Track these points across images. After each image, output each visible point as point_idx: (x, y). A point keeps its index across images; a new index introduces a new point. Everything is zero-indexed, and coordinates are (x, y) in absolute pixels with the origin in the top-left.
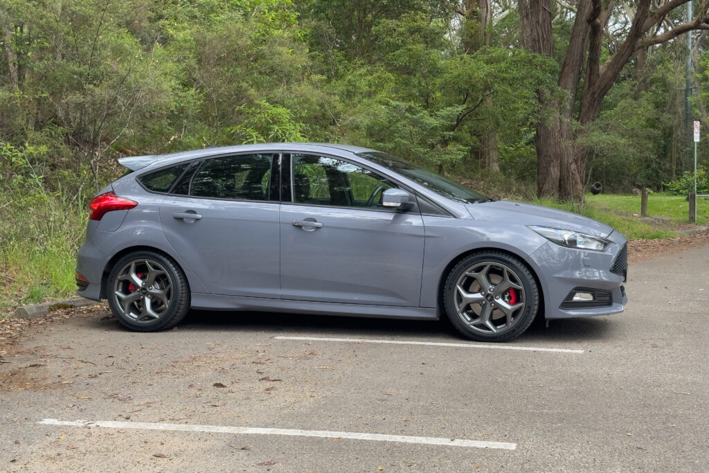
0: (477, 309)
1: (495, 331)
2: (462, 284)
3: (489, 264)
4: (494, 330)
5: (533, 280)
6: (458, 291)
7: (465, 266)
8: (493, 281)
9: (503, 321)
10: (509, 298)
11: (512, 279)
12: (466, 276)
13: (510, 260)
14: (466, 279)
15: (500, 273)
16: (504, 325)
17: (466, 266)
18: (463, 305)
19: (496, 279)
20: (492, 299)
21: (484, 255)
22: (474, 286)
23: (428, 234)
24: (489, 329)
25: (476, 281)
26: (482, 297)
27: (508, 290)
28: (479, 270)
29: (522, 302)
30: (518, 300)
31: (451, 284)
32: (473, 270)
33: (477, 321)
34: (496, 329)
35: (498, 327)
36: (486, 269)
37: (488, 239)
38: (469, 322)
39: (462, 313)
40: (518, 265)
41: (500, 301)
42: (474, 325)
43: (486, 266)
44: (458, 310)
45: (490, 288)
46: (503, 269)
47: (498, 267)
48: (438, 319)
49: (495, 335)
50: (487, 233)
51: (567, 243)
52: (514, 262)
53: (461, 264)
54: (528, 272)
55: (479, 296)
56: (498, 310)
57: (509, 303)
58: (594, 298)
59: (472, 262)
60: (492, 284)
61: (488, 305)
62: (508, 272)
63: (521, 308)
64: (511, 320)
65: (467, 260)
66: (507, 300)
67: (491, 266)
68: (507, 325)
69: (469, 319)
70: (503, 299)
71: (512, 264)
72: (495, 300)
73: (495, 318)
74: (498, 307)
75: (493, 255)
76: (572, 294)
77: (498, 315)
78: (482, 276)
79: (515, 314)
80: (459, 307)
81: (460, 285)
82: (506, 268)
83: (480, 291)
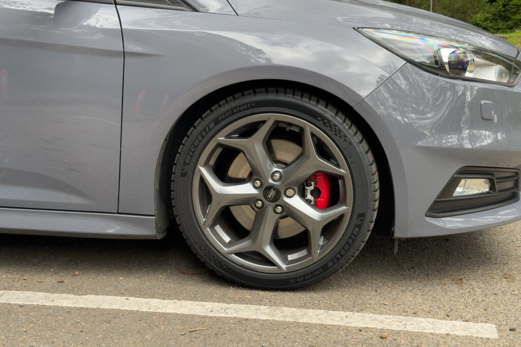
0: (245, 216)
1: (284, 266)
2: (212, 162)
3: (271, 118)
4: (282, 263)
5: (370, 154)
6: (203, 181)
7: (216, 122)
8: (280, 156)
9: (301, 241)
10: (316, 193)
11: (324, 152)
12: (219, 145)
13: (320, 108)
14: (219, 150)
15: (297, 137)
16: (303, 253)
17: (219, 123)
18: (214, 209)
19: (286, 151)
20: (278, 196)
21: (260, 97)
22: (238, 168)
23: (130, 47)
24: (270, 262)
25: (241, 155)
26: (255, 191)
27: (314, 177)
28: (248, 131)
29: (344, 203)
30: (334, 199)
31: (185, 164)
32: (233, 133)
33: (244, 245)
34: (285, 260)
35: (291, 257)
36: (263, 131)
37: (268, 60)
38: (228, 245)
39: (212, 227)
40: (338, 120)
41: (296, 202)
42: (239, 254)
43: (264, 122)
44: (202, 220)
45: (273, 172)
46: (302, 130)
47: (290, 124)
48: (160, 237)
49: (284, 277)
50: (266, 48)
51: (447, 67)
52: (329, 113)
53: (209, 117)
54: (359, 136)
55: (247, 189)
56: (289, 218)
57: (317, 206)
58: (492, 188)
59: (234, 115)
60: (276, 161)
61: (270, 210)
62: (313, 135)
63: (341, 217)
64: (319, 241)
65: (222, 110)
66: (309, 197)
67: (277, 122)
68: (310, 254)
69: (227, 239)
70: (303, 195)
71: (323, 118)
72: (286, 200)
73: (284, 234)
74: (289, 212)
75: (282, 97)
76: (453, 183)
77: (289, 229)
78: (255, 145)
79: (329, 229)
80: (204, 214)
81: (206, 165)
82: (309, 128)
83: (252, 177)
